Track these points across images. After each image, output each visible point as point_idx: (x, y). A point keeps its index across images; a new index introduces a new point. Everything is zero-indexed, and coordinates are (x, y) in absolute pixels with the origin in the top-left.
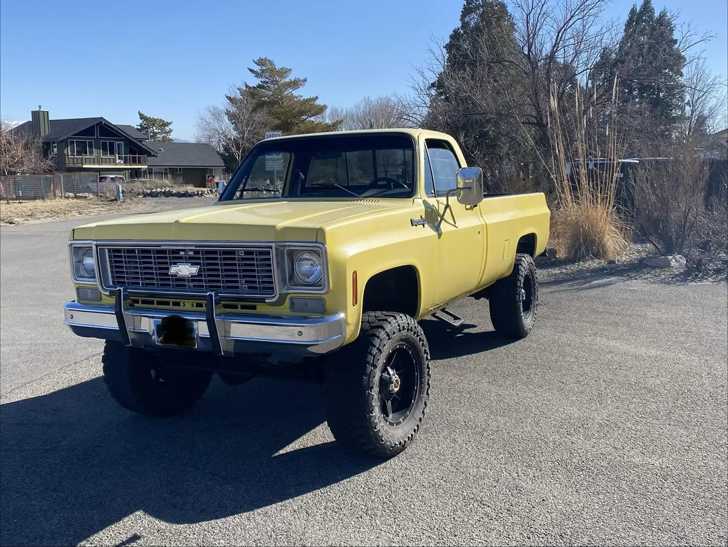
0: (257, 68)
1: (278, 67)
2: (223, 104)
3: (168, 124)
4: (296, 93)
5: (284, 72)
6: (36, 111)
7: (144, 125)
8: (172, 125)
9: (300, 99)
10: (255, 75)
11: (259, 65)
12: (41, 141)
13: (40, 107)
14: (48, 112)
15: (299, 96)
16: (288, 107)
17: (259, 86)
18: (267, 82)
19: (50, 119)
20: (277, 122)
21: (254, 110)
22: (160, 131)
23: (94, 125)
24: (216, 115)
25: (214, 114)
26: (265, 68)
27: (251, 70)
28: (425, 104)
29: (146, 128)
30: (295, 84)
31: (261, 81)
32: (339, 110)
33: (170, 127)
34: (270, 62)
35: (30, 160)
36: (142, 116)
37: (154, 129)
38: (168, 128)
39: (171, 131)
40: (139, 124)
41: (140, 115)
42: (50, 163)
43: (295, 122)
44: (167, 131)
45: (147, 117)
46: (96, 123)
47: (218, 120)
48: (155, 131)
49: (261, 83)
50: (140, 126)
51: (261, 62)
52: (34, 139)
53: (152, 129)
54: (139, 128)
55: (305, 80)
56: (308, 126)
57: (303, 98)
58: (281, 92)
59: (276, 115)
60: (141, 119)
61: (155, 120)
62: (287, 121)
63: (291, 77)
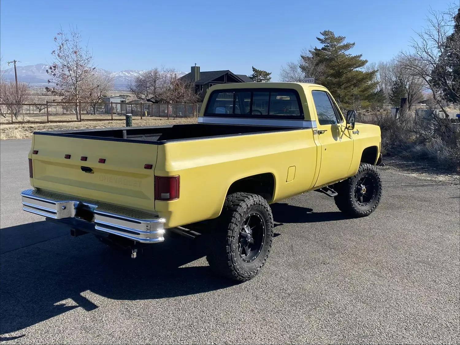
0: (322, 37)
1: (336, 36)
2: (298, 61)
3: (269, 74)
4: (347, 53)
5: (341, 39)
6: (193, 67)
7: (255, 75)
8: (271, 74)
9: (350, 56)
10: (320, 42)
11: (324, 35)
12: (194, 84)
13: (196, 64)
14: (199, 67)
15: (349, 54)
16: (341, 62)
17: (323, 49)
18: (328, 46)
19: (200, 71)
20: (332, 71)
21: (317, 64)
22: (263, 78)
23: (224, 75)
24: (293, 68)
25: (291, 68)
26: (328, 37)
27: (318, 39)
28: (422, 58)
29: (256, 77)
30: (347, 47)
31: (324, 46)
32: (385, 63)
33: (270, 76)
34: (332, 33)
35: (188, 95)
36: (254, 70)
37: (261, 77)
38: (268, 77)
39: (270, 78)
40: (252, 74)
41: (253, 68)
42: (198, 97)
43: (344, 72)
44: (268, 78)
45: (257, 70)
46: (225, 74)
47: (294, 71)
48: (261, 78)
49: (324, 47)
50: (252, 75)
51: (325, 33)
52: (190, 83)
53: (259, 77)
54: (252, 76)
55: (354, 44)
56: (353, 74)
57: (351, 56)
58: (337, 52)
59: (332, 67)
60: (254, 71)
61: (262, 72)
62: (339, 71)
63: (345, 42)
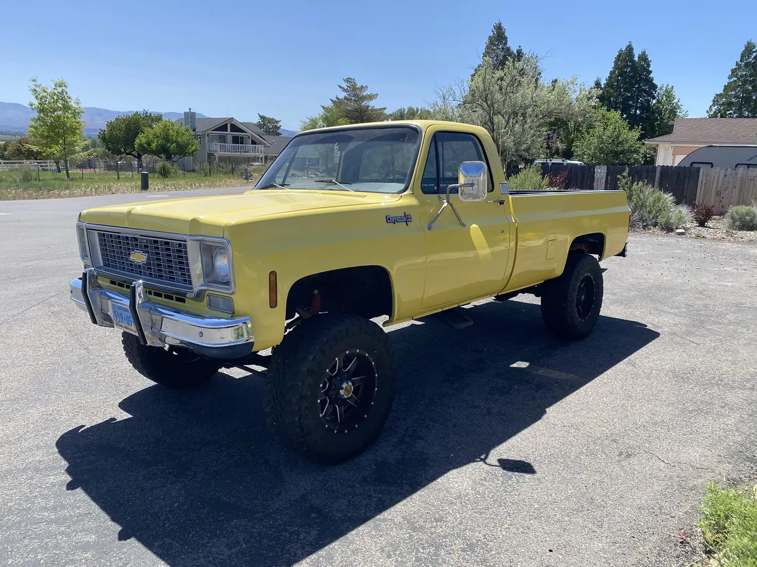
0: (344, 85)
1: (358, 84)
3: (278, 122)
4: (370, 104)
5: (363, 88)
6: (187, 112)
7: (262, 122)
8: (281, 122)
10: (342, 90)
11: (346, 82)
13: (190, 109)
14: (195, 113)
15: (373, 106)
17: (345, 98)
18: (350, 96)
19: (196, 118)
22: (273, 126)
27: (340, 86)
30: (371, 97)
31: (347, 95)
34: (354, 81)
36: (261, 117)
37: (269, 125)
38: (278, 125)
40: (259, 122)
45: (265, 117)
46: (229, 122)
51: (348, 80)
55: (377, 95)
57: (376, 108)
58: (360, 103)
61: (270, 119)
63: (368, 92)
